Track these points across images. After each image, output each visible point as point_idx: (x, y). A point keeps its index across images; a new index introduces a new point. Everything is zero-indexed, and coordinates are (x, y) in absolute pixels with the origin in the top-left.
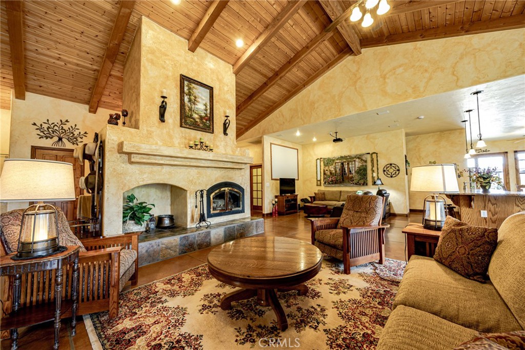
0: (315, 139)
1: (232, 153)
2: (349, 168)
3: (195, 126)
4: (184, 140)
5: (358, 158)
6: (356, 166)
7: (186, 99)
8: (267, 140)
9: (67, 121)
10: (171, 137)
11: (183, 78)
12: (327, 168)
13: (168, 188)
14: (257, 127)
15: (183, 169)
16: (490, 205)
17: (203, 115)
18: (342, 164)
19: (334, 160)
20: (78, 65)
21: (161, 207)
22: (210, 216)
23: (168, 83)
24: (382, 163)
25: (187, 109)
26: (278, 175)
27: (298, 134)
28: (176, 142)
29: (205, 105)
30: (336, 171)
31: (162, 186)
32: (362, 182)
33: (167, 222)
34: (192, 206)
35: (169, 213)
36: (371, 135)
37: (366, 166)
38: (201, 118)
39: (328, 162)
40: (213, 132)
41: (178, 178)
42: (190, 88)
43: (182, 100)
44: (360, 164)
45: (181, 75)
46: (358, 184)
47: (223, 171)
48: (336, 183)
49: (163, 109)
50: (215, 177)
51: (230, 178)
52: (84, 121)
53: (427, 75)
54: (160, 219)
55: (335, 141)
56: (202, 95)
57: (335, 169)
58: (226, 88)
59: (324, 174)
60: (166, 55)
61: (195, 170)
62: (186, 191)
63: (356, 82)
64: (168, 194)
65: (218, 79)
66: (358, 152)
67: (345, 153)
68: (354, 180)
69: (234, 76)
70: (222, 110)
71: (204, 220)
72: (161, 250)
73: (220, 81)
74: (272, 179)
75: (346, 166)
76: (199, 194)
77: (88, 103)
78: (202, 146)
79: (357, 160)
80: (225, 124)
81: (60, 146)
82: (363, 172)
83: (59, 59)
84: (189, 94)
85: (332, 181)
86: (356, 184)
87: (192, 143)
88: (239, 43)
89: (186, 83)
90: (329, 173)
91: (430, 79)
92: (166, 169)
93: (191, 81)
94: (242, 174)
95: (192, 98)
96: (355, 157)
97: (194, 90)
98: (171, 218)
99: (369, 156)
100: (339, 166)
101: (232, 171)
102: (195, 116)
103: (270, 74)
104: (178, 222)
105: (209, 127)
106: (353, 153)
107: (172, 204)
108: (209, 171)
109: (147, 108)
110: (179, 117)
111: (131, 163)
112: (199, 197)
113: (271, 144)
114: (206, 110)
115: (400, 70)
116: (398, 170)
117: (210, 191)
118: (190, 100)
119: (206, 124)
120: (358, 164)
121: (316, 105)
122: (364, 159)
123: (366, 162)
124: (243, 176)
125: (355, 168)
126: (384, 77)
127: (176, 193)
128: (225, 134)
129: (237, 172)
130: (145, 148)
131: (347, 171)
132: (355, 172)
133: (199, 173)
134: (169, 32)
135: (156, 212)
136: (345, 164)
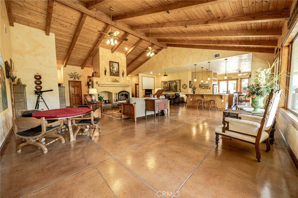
0: (159, 74)
1: (125, 82)
2: (172, 85)
3: (114, 75)
4: (111, 79)
5: (175, 82)
7: (111, 67)
8: (140, 75)
9: (76, 72)
10: (108, 79)
11: (110, 62)
12: (165, 85)
13: (107, 92)
14: (137, 70)
15: (111, 87)
16: (192, 97)
17: (116, 71)
18: (170, 84)
19: (167, 82)
20: (81, 58)
21: (106, 98)
22: (119, 100)
23: (106, 64)
24: (182, 84)
25: (112, 70)
26: (145, 88)
27: (151, 73)
28: (109, 80)
29: (117, 68)
31: (105, 92)
32: (175, 90)
33: (107, 101)
34: (114, 97)
35: (108, 99)
36: (179, 73)
37: (177, 85)
38: (116, 72)
39: (165, 83)
40: (119, 76)
41: (110, 90)
42: (112, 64)
43: (110, 68)
45: (110, 61)
46: (174, 91)
47: (123, 88)
48: (167, 91)
49: (105, 71)
50: (120, 89)
51: (125, 90)
52: (80, 72)
53: (182, 59)
54: (106, 101)
55: (164, 75)
56: (116, 65)
57: (167, 85)
58: (123, 62)
59: (164, 87)
60: (105, 56)
61: (114, 88)
62: (112, 93)
63: (166, 58)
64: (107, 94)
65: (120, 59)
66: (175, 80)
67: (171, 80)
69: (126, 57)
70: (122, 69)
71: (117, 101)
72: (107, 107)
73: (121, 60)
74: (142, 89)
75: (171, 85)
76: (116, 94)
77: (81, 66)
78: (116, 81)
79: (174, 82)
80: (123, 73)
81: (75, 80)
82: (176, 87)
83: (76, 57)
84: (112, 66)
85: (166, 90)
87: (113, 80)
88: (126, 49)
89: (111, 63)
91: (183, 60)
92: (107, 87)
93: (112, 62)
94: (129, 88)
95: (113, 67)
97: (113, 65)
98: (108, 101)
99: (178, 81)
100: (168, 84)
101: (125, 87)
102: (114, 72)
103: (138, 55)
104: (110, 102)
105: (118, 75)
106: (174, 79)
107: (108, 97)
108: (118, 88)
109: (102, 72)
110: (109, 73)
111: (99, 86)
112: (116, 95)
113: (142, 76)
114: (117, 70)
115: (177, 56)
116: (187, 86)
117: (119, 93)
118: (112, 68)
119: (117, 74)
120: (175, 84)
121: (155, 64)
122: (176, 82)
123: (177, 83)
126: (173, 58)
127: (110, 94)
128: (123, 76)
129: (127, 88)
130: (102, 83)
132: (174, 87)
133: (115, 88)
134: (106, 49)
135: (104, 99)
136: (171, 84)
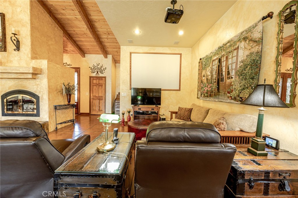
1: (25, 66)
2: (227, 66)
5: (245, 39)
6: (240, 59)
8: (125, 50)
12: (204, 72)
18: (220, 61)
19: (211, 57)
30: (212, 76)
32: (246, 94)
39: (206, 62)
44: (247, 53)
46: (238, 99)
47: (16, 81)
48: (211, 96)
51: (24, 87)
57: (211, 73)
59: (202, 82)
66: (249, 25)
68: (232, 91)
75: (224, 64)
79: (242, 44)
82: (249, 71)
85: (207, 92)
86: (235, 99)
90: (205, 81)
94: (37, 83)
96: (239, 40)
100: (215, 66)
113: (131, 53)
117: (4, 97)
120: (242, 53)
122: (255, 36)
123: (258, 43)
124: (38, 84)
125: (237, 64)
128: (19, 50)
131: (224, 73)
132: (236, 73)
136: (223, 59)
